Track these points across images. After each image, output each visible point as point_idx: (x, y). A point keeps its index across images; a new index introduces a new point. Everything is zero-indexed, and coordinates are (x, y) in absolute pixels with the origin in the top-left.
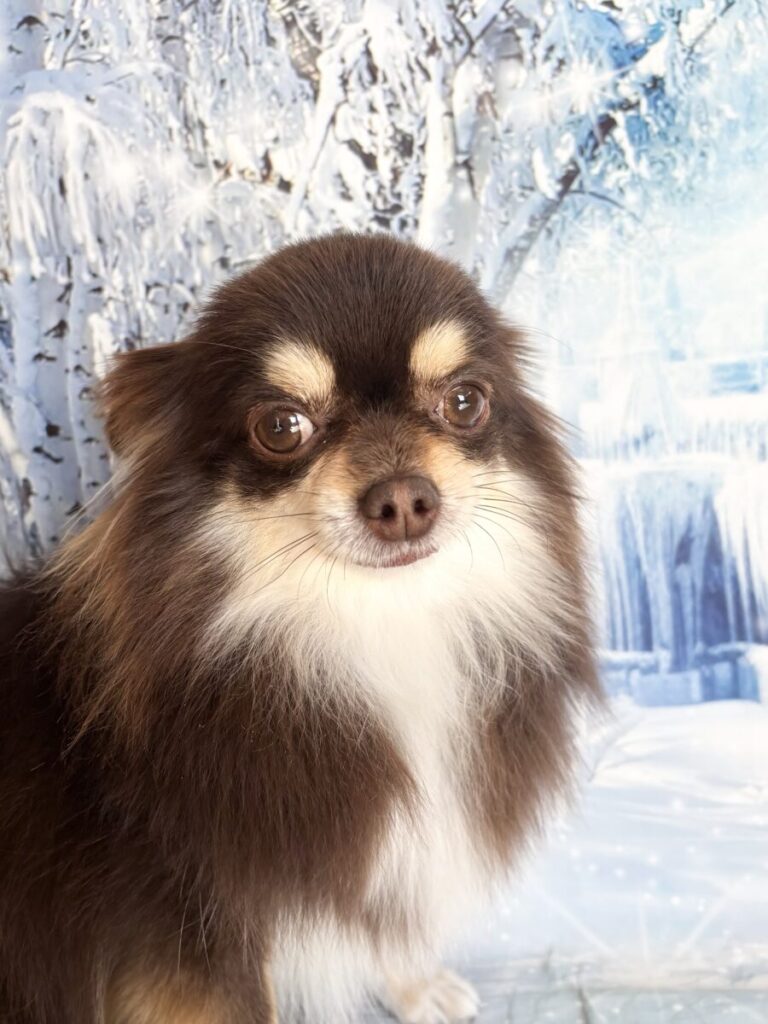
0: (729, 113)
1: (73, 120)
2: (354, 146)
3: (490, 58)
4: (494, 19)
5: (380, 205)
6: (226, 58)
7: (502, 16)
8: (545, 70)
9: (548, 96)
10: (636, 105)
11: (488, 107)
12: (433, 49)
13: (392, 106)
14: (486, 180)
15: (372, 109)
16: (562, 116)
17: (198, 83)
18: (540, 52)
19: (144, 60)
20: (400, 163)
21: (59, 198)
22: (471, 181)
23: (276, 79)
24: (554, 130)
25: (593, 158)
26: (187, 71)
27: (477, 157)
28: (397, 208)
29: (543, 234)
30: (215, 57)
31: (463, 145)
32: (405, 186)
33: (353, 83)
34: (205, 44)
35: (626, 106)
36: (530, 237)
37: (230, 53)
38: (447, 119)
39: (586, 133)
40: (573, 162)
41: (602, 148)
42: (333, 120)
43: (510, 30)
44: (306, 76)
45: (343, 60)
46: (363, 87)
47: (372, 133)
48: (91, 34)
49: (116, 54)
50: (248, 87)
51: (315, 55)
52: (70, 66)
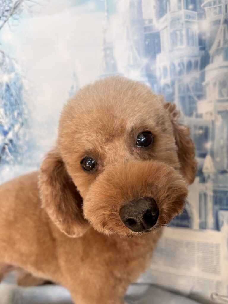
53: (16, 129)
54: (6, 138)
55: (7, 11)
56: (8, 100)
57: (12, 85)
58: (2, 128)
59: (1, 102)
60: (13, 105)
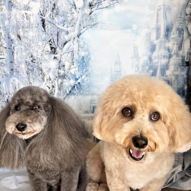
0: (86, 87)
1: (17, 81)
2: (48, 86)
3: (62, 78)
4: (63, 75)
5: (50, 92)
6: (34, 76)
7: (64, 75)
8: (68, 80)
9: (68, 83)
10: (77, 85)
11: (62, 83)
12: (56, 77)
13: (52, 83)
14: (62, 91)
15: (50, 83)
16: (70, 85)
17: (31, 79)
18: (68, 78)
19: (25, 75)
20: (53, 88)
21: (15, 89)
22: (60, 91)
23: (40, 79)
24: (69, 87)
25: (73, 90)
26: (30, 77)
27: (61, 89)
28: (52, 93)
29: (67, 97)
30: (33, 76)
31: (59, 87)
32: (53, 91)
33: (48, 80)
34: (32, 75)
35: (76, 85)
36: (66, 97)
37: (35, 76)
38: (58, 84)
39: (72, 87)
40: (71, 90)
41: (74, 89)
42: (46, 84)
43: (64, 76)
44: (43, 79)
45: (47, 78)
46: (49, 81)
47: (50, 85)
48: (19, 72)
49: (22, 74)
50: (37, 80)
51: (44, 77)
52: (17, 75)
53: (83, 78)
54: (76, 81)
55: (89, 25)
56: (81, 64)
57: (85, 57)
58: (75, 77)
59: (77, 65)
60: (83, 66)
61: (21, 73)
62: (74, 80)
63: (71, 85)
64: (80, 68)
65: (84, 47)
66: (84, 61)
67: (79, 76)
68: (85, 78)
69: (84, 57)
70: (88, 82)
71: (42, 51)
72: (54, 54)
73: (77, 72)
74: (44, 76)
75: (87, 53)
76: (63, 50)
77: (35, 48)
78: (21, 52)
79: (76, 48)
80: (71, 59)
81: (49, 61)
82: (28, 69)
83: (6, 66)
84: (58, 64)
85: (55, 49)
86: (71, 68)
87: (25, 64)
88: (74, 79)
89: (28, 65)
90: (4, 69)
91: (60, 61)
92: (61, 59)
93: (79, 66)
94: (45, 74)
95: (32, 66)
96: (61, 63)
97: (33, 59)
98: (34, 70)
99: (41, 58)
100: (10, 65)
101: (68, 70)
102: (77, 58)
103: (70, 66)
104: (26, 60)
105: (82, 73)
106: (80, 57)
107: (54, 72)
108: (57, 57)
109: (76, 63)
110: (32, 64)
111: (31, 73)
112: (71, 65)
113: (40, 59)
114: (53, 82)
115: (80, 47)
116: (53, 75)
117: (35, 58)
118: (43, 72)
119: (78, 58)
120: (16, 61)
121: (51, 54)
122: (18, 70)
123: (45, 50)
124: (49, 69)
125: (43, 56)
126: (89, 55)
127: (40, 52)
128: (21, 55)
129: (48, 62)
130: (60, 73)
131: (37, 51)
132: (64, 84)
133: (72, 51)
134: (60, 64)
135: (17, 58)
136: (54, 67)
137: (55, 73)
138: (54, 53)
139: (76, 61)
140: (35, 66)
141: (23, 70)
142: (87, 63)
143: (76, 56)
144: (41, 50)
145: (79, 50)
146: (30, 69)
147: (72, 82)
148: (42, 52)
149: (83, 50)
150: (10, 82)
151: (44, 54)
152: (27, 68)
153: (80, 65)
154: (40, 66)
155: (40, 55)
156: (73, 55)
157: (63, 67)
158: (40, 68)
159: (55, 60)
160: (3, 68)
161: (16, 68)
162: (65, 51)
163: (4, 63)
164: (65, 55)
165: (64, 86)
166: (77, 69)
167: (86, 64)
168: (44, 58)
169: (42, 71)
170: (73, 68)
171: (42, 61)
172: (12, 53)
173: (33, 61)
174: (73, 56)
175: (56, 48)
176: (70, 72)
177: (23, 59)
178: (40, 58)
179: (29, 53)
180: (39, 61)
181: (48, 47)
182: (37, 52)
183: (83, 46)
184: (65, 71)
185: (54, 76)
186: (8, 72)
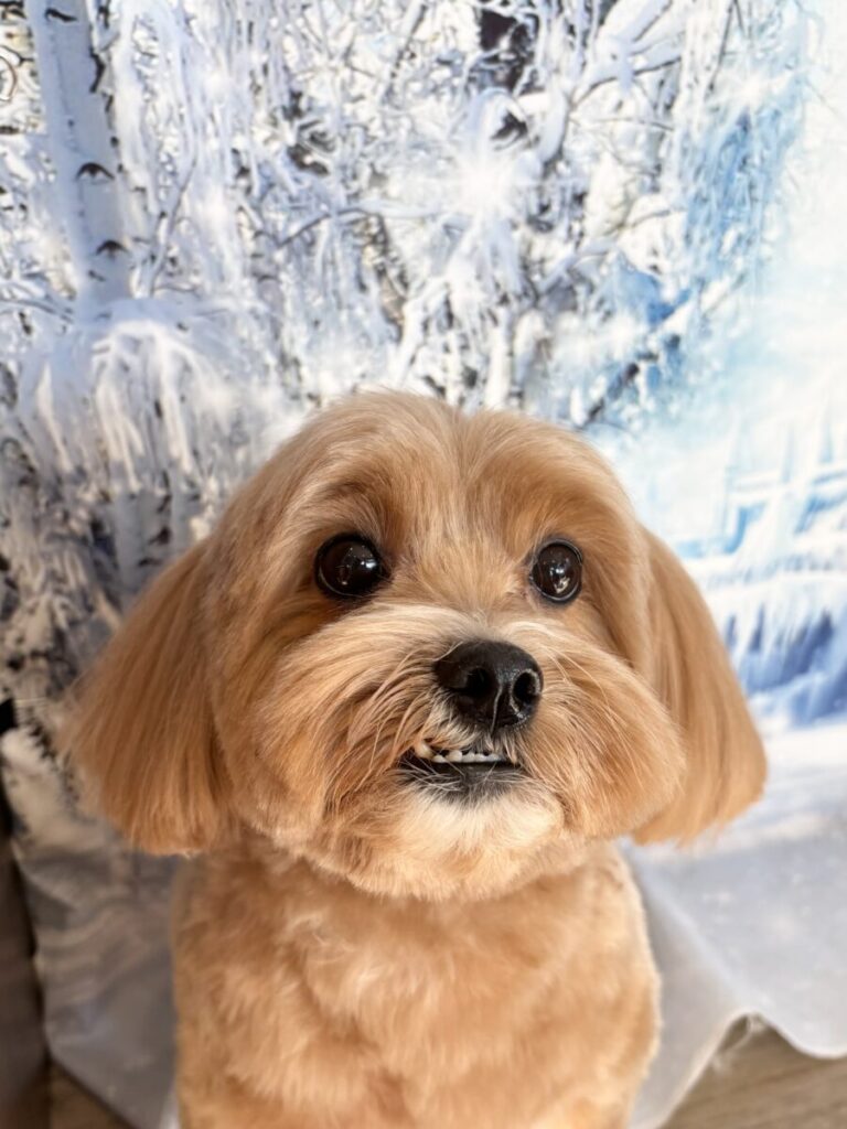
1: (166, 348)
3: (552, 310)
4: (560, 280)
6: (320, 301)
7: (566, 277)
8: (594, 319)
9: (593, 341)
10: (656, 358)
11: (543, 349)
12: (504, 300)
13: (464, 348)
14: (532, 407)
15: (447, 349)
16: (601, 360)
17: (294, 321)
18: (593, 303)
19: (240, 295)
20: (465, 394)
21: (154, 421)
23: (367, 324)
24: (592, 372)
25: (616, 397)
26: (282, 311)
27: (528, 389)
30: (309, 298)
33: (433, 328)
34: (300, 285)
35: (650, 357)
37: (325, 295)
38: (508, 359)
39: (614, 375)
40: (602, 399)
41: (625, 390)
42: (413, 360)
44: (392, 321)
45: (425, 309)
46: (441, 330)
47: (445, 370)
48: (182, 262)
49: (208, 286)
50: (340, 329)
51: (401, 301)
52: (159, 293)
53: (709, 298)
54: (653, 330)
56: (715, 183)
57: (760, 122)
58: (651, 291)
59: (685, 190)
60: (730, 204)
61: (196, 272)
62: (638, 319)
63: (609, 357)
64: (702, 213)
65: (771, 30)
66: (744, 161)
67: (685, 282)
68: (724, 297)
69: (753, 121)
70: (735, 333)
71: (401, 56)
72: (503, 90)
73: (674, 254)
74: (401, 292)
75: (781, 84)
76: (589, 54)
77: (325, 25)
78: (184, 62)
79: (706, 37)
80: (642, 138)
81: (449, 159)
82: (258, 234)
83: (45, 215)
84: (534, 183)
85: (521, 36)
86: (631, 219)
87: (234, 187)
88: (642, 308)
89: (256, 192)
90: (22, 242)
91: (560, 154)
92: (570, 136)
93: (701, 200)
94: (415, 276)
95: (295, 205)
96: (559, 176)
97: (306, 134)
98: (312, 243)
99: (384, 126)
100: (81, 196)
101: (608, 233)
102: (694, 128)
103: (628, 202)
104: (240, 142)
105: (709, 256)
106: (723, 120)
107: (487, 255)
108: (531, 117)
109: (680, 175)
110: (297, 180)
111: (291, 267)
112: (633, 188)
113: (368, 140)
114: (472, 344)
115: (741, 24)
116: (476, 284)
117: (328, 124)
118: (393, 254)
119: (700, 127)
120: (136, 160)
121: (482, 87)
122: (169, 248)
123: (423, 43)
124: (447, 228)
125: (397, 108)
126: (793, 99)
127: (374, 64)
128: (189, 99)
129: (442, 164)
130: (542, 261)
131: (348, 53)
132: (559, 353)
133: (669, 64)
134: (548, 184)
135: (143, 128)
136: (497, 213)
137: (495, 264)
138: (510, 83)
139: (684, 152)
140: (324, 207)
141: (213, 250)
142: (762, 170)
143: (690, 112)
144: (390, 50)
145: (723, 52)
146: (282, 237)
147: (625, 335)
148: (398, 65)
149: (760, 55)
150: (103, 365)
151: (416, 86)
152: (252, 227)
153: (704, 194)
154: (371, 201)
155: (377, 98)
156: (665, 99)
157: (571, 207)
158: (368, 226)
159: (512, 143)
160: (18, 235)
161: (143, 230)
162: (609, 61)
163: (12, 175)
164: (604, 97)
165: (557, 369)
166: (677, 222)
167: (751, 187)
168: (413, 130)
169: (384, 252)
170: (643, 219)
171: (385, 159)
172: (93, 67)
173: (308, 160)
174: (668, 107)
175: (530, 22)
176: (622, 257)
177: (205, 137)
178: (375, 129)
179: (265, 69)
180: (363, 155)
181: (454, 20)
182: (348, 65)
183: (763, 20)
184: (578, 244)
185: (484, 289)
186: (69, 268)
